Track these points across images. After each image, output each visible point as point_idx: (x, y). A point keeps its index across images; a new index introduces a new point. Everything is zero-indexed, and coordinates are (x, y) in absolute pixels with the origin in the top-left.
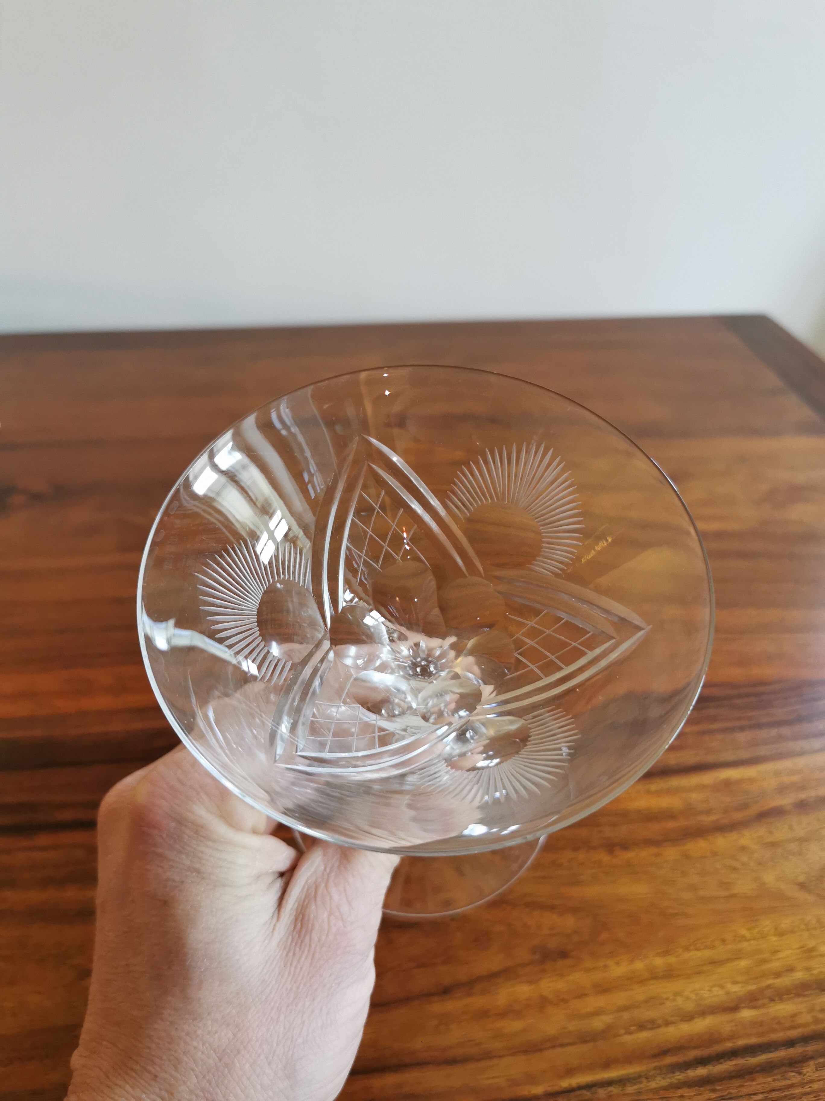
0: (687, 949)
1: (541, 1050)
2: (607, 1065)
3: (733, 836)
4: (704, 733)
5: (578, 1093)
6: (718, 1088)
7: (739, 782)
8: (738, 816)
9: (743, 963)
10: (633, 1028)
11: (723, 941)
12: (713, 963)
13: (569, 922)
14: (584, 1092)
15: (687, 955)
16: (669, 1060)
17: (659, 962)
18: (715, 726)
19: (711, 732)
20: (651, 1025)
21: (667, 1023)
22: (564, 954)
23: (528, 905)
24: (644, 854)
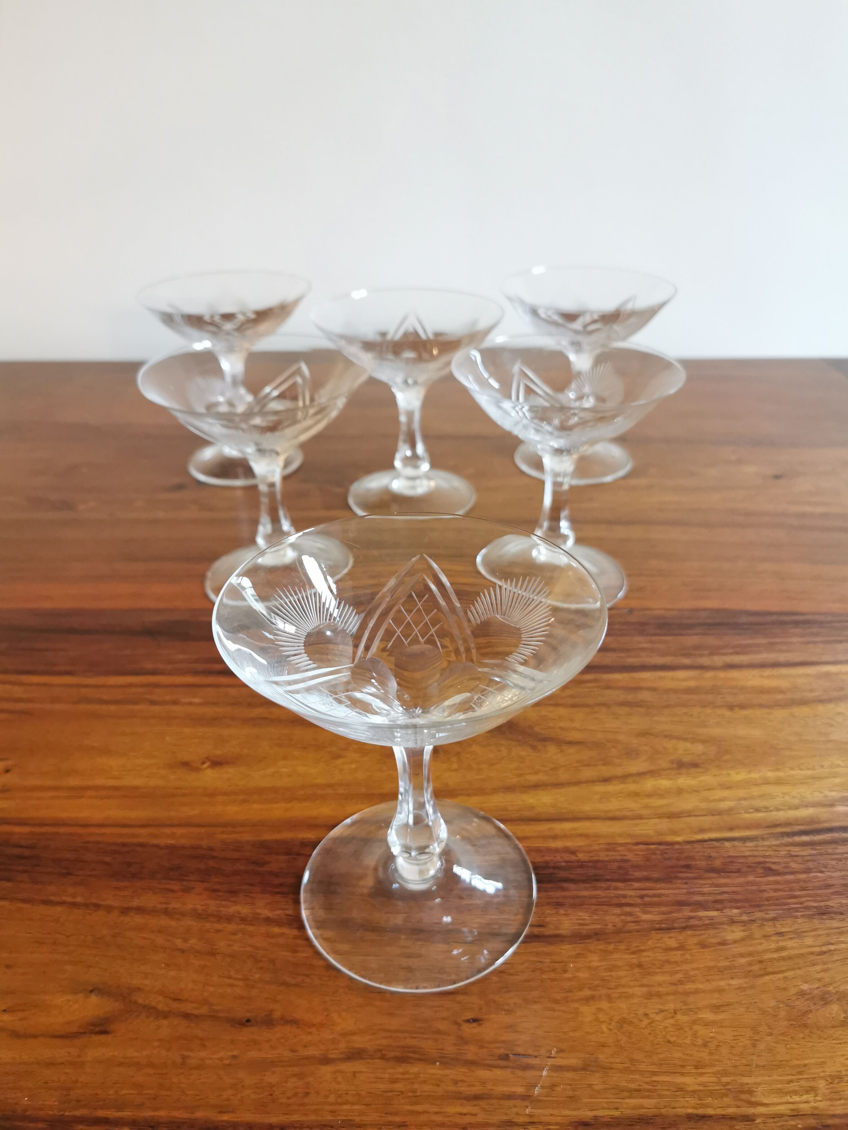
0: (792, 769)
1: (680, 817)
2: (731, 829)
3: (831, 706)
4: (808, 643)
5: (709, 843)
6: (818, 848)
7: (837, 674)
8: (836, 694)
9: (837, 780)
10: (751, 810)
11: (822, 766)
12: (813, 778)
13: (699, 748)
14: (714, 843)
15: (792, 772)
16: (779, 830)
17: (771, 775)
18: (819, 639)
19: (815, 643)
20: (766, 809)
21: (778, 810)
22: (695, 765)
23: (666, 736)
24: (758, 712)
